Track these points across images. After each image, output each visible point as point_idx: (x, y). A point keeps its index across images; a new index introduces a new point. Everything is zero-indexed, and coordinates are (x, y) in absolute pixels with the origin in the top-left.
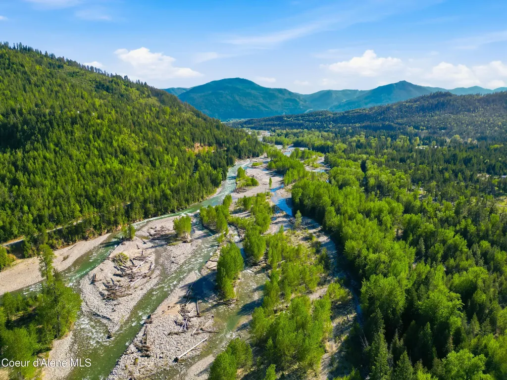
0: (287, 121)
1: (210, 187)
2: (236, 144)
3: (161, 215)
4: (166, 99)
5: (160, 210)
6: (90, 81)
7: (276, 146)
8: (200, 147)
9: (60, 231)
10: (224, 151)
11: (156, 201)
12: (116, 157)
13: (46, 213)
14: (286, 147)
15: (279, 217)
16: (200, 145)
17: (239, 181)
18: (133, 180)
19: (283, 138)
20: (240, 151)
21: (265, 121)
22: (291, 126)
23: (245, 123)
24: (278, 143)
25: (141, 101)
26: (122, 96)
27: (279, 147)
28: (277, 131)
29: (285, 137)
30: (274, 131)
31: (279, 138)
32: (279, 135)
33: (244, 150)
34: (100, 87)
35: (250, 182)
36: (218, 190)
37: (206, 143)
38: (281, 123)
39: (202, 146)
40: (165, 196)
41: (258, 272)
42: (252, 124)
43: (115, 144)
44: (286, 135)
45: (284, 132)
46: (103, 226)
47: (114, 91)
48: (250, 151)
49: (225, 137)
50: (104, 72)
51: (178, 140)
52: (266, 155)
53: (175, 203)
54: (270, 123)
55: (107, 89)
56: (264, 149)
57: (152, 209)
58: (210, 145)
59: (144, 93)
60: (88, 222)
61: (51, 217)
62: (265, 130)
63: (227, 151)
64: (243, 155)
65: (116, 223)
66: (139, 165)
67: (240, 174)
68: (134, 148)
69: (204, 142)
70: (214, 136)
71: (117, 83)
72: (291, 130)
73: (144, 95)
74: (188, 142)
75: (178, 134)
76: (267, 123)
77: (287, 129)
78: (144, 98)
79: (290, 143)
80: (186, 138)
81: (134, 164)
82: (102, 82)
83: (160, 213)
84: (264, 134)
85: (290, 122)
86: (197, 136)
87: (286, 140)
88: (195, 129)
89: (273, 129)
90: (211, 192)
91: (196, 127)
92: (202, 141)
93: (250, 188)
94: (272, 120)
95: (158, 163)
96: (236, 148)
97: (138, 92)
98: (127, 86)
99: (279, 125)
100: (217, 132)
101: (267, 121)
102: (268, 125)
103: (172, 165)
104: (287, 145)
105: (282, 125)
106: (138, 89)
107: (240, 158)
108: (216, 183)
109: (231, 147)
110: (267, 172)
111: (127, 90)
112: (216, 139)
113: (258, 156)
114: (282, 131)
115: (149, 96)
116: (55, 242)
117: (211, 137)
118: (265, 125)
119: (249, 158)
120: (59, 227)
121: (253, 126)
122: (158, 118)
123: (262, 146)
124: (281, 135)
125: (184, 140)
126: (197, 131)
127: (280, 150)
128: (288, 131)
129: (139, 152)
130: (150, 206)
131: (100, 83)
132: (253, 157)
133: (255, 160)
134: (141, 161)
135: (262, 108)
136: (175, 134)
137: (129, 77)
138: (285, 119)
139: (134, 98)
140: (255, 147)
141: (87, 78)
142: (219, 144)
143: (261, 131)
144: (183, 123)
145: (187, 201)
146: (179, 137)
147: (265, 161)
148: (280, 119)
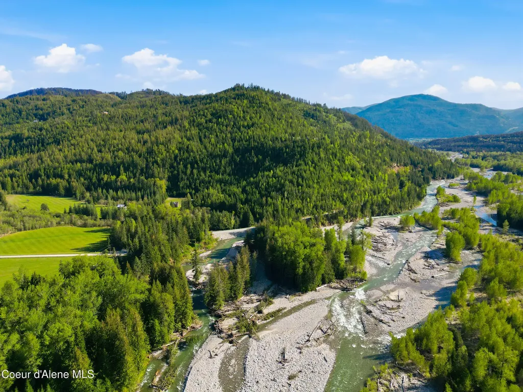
0: (483, 142)
1: (416, 200)
2: (430, 165)
3: (382, 215)
4: (359, 123)
5: (382, 212)
6: (300, 110)
7: (472, 169)
8: (397, 167)
9: (327, 216)
10: (419, 171)
11: (379, 205)
12: (349, 172)
13: (319, 204)
14: (485, 170)
15: (485, 226)
16: (397, 165)
17: (440, 197)
18: (362, 189)
19: (479, 161)
20: (434, 172)
21: (455, 141)
22: (488, 147)
23: (430, 143)
24: (473, 166)
25: (339, 125)
26: (325, 122)
27: (476, 170)
28: (472, 153)
29: (482, 160)
30: (468, 153)
31: (475, 161)
32: (473, 157)
33: (439, 171)
34: (307, 115)
35: (451, 199)
36: (422, 203)
37: (402, 164)
38: (475, 144)
39: (398, 167)
40: (384, 202)
41: (475, 253)
42: (438, 144)
43: (347, 162)
44: (484, 158)
45: (481, 154)
46: (349, 216)
47: (318, 118)
48: (445, 172)
49: (420, 158)
50: (308, 102)
51: (380, 160)
52: (463, 178)
53: (392, 208)
54: (461, 143)
55: (313, 117)
56: (460, 171)
57: (377, 210)
58: (405, 165)
59: (340, 118)
60: (341, 213)
61: (321, 206)
62: (455, 151)
63: (422, 171)
64: (437, 175)
65: (356, 216)
66: (363, 178)
67: (439, 192)
68: (359, 166)
69: (400, 162)
70: (410, 157)
71: (319, 111)
72: (490, 153)
73: (341, 120)
74: (388, 163)
75: (380, 155)
76: (457, 143)
77: (483, 151)
78: (340, 123)
79: (489, 166)
80: (386, 158)
81: (361, 178)
82: (309, 112)
83: (382, 214)
84: (454, 156)
85: (487, 143)
86: (395, 157)
87: (483, 163)
88: (393, 151)
89: (465, 150)
90: (418, 204)
91: (393, 149)
92: (399, 162)
93: (452, 203)
94: (464, 140)
95: (375, 178)
96: (430, 169)
97: (335, 118)
98: (327, 113)
99: (472, 146)
100: (412, 154)
101: (457, 141)
102: (458, 146)
103: (384, 180)
104: (486, 168)
105: (478, 146)
106: (335, 115)
107: (434, 178)
108: (420, 197)
109: (426, 168)
110: (466, 192)
111: (327, 117)
112: (411, 160)
113: (453, 178)
114: (478, 153)
115: (344, 121)
116: (325, 222)
117: (406, 159)
118: (454, 146)
119: (443, 179)
120: (327, 213)
121: (439, 146)
122: (361, 142)
123: (458, 168)
124: (477, 158)
125: (384, 161)
126: (395, 153)
127: (478, 173)
128: (486, 153)
129: (362, 169)
130: (375, 208)
131: (307, 112)
132: (448, 178)
133: (450, 181)
134: (364, 176)
135: (449, 126)
136: (377, 155)
137: (327, 105)
138: (481, 139)
139: (333, 123)
140: (450, 168)
141: (297, 108)
142: (414, 164)
143: (450, 152)
144: (383, 146)
145: (400, 208)
146: (381, 158)
147: (462, 182)
148: (474, 139)
